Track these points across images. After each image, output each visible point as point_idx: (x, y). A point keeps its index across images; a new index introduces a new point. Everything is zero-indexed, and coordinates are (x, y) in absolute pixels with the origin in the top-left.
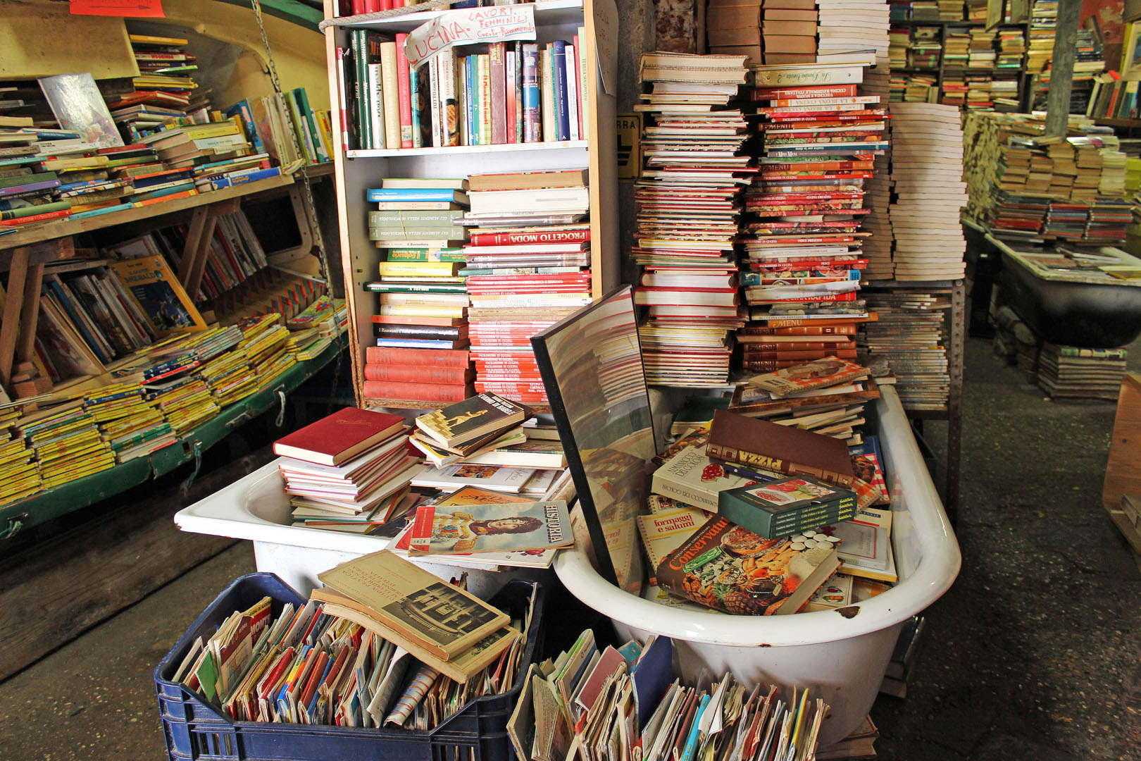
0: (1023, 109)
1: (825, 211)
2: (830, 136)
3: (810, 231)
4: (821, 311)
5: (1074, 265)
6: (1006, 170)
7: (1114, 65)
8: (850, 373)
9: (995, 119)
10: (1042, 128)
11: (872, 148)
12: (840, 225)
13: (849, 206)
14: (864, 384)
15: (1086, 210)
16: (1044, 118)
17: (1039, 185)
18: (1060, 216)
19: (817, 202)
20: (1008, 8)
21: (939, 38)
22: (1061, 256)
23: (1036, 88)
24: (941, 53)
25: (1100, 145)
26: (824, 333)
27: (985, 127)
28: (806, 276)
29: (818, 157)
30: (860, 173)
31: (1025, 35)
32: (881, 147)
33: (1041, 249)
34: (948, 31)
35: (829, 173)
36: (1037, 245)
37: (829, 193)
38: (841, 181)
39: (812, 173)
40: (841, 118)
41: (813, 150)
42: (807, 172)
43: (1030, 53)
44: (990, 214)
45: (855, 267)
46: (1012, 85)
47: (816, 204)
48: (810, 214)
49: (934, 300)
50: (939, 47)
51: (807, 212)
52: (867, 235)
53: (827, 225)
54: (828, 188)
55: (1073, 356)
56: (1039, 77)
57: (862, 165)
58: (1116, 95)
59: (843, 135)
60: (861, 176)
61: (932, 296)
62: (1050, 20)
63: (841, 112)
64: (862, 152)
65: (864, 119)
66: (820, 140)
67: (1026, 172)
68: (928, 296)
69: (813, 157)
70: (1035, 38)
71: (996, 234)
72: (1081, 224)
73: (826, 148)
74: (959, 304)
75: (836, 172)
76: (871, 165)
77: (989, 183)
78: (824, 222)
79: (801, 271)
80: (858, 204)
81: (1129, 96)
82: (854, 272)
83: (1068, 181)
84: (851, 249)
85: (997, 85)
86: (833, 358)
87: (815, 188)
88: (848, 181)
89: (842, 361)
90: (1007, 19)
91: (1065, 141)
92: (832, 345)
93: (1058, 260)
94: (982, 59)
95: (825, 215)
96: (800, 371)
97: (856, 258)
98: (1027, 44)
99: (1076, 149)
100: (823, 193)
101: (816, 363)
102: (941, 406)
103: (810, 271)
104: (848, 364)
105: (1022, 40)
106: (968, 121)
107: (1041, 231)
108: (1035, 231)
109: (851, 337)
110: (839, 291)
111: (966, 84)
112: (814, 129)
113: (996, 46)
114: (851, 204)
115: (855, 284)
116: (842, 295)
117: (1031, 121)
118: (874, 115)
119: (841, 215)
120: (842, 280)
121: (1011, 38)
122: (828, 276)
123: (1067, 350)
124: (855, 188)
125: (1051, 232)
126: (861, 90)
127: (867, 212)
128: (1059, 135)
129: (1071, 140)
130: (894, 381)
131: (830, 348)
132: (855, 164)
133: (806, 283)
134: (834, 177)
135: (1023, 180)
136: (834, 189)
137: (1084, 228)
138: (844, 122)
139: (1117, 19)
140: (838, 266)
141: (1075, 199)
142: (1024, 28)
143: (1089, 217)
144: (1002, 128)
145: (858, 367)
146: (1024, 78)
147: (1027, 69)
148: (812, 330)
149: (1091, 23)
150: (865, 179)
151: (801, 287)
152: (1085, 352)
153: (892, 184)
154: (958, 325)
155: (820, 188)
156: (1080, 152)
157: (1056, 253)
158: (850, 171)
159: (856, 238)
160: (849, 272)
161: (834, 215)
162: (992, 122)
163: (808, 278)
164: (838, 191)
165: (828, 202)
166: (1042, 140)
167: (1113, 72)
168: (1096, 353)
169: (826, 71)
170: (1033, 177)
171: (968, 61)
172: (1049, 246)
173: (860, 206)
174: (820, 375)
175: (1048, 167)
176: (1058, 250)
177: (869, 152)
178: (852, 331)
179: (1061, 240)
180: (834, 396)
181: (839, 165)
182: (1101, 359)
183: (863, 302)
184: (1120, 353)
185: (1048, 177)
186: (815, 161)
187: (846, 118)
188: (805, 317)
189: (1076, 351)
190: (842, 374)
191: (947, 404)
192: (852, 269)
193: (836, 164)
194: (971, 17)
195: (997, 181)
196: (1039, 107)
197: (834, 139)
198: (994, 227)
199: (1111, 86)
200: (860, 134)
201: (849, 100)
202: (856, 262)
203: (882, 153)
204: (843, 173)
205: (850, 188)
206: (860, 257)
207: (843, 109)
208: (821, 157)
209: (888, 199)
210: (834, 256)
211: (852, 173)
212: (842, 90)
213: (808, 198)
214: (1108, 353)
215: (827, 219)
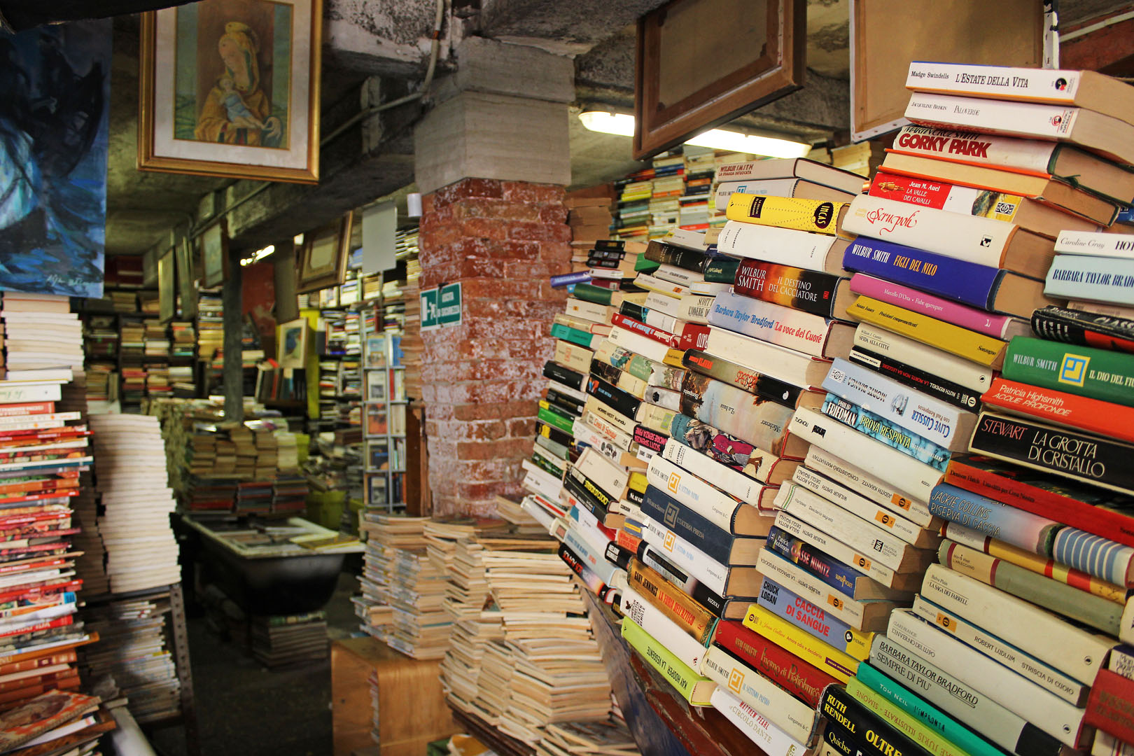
0: (201, 394)
1: (29, 534)
2: (30, 455)
3: (14, 558)
4: (34, 642)
5: (268, 540)
6: (195, 455)
7: (271, 354)
8: (78, 707)
9: (177, 405)
10: (221, 414)
11: (76, 465)
12: (48, 547)
13: (57, 527)
14: (95, 714)
15: (270, 487)
16: (222, 403)
17: (226, 466)
18: (248, 494)
19: (19, 526)
20: (179, 302)
21: (115, 327)
22: (255, 532)
23: (210, 375)
24: (118, 341)
25: (273, 428)
26: (41, 666)
27: (170, 414)
28: (12, 607)
29: (16, 478)
30: (66, 491)
31: (195, 326)
32: (85, 463)
33: (235, 526)
34: (123, 321)
35: (30, 494)
36: (231, 523)
37: (32, 515)
38: (46, 501)
39: (11, 496)
40: (40, 436)
41: (11, 471)
42: (5, 494)
43: (201, 342)
44: (185, 497)
45: (69, 589)
46: (187, 370)
47: (19, 528)
48: (12, 540)
49: (154, 606)
50: (115, 336)
51: (9, 538)
52: (79, 553)
53: (34, 549)
54: (31, 510)
55: (281, 625)
56: (211, 364)
57: (67, 483)
58: (277, 380)
59: (43, 453)
60: (66, 495)
61: (152, 602)
62: (215, 314)
63: (39, 430)
64: (66, 469)
65: (64, 436)
66: (17, 459)
67: (213, 456)
68: (147, 603)
69: (11, 478)
70: (204, 329)
71: (192, 517)
72: (267, 500)
73: (25, 469)
74: (177, 606)
75: (39, 492)
76: (76, 482)
77: (180, 467)
78: (30, 546)
79: (7, 602)
80: (66, 524)
81: (287, 381)
82: (69, 594)
83: (251, 462)
84: (62, 571)
85: (174, 371)
86: (54, 693)
87: (16, 511)
88: (53, 501)
89: (66, 694)
90: (179, 312)
91: (243, 426)
92: (50, 677)
93: (254, 537)
94: (157, 347)
95: (30, 539)
96: (17, 716)
97: (69, 579)
98: (197, 335)
99: (253, 433)
100: (25, 516)
101: (35, 702)
102: (175, 711)
103: (18, 601)
104: (73, 696)
105: (192, 331)
106: (152, 407)
107: (234, 509)
108: (227, 509)
109: (71, 664)
110: (53, 618)
111: (145, 370)
112: (10, 449)
113: (169, 335)
114: (58, 525)
115: (72, 607)
116: (56, 621)
117: (210, 407)
118: (75, 432)
119: (49, 537)
120: (55, 605)
121: (181, 328)
122: (38, 603)
123: (276, 620)
124: (62, 507)
125: (244, 510)
126: (59, 407)
127: (77, 531)
128: (237, 420)
129: (248, 424)
130: (126, 701)
131: (49, 681)
132: (59, 483)
133: (14, 614)
134: (36, 497)
135: (210, 463)
136: (38, 510)
137: (270, 502)
138: (44, 441)
139: (268, 315)
140: (49, 590)
141: (259, 477)
142: (194, 320)
143: (273, 493)
144: (186, 415)
145: (85, 697)
146: (197, 365)
147: (199, 356)
148: (26, 666)
149: (248, 318)
150: (72, 498)
151: (9, 620)
152: (292, 619)
153: (98, 496)
154: (180, 626)
155: (23, 511)
156: (258, 435)
157: (250, 529)
158: (54, 490)
159: (67, 559)
160: (63, 595)
161: (40, 537)
162: (176, 409)
163: (16, 608)
164: (42, 512)
165: (33, 525)
166: (224, 425)
167: (271, 360)
168: (301, 619)
169: (20, 389)
170: (221, 460)
171: (144, 349)
172: (242, 523)
173: (68, 525)
174: (43, 716)
175: (232, 450)
176: (252, 525)
177: (72, 469)
178: (73, 657)
179: (252, 516)
180: (64, 738)
181: (41, 485)
182: (305, 623)
183: (81, 624)
184: (320, 614)
185: (233, 459)
186: (14, 482)
187: (45, 436)
188: (16, 652)
189: (283, 620)
190: (69, 709)
191: (180, 707)
192: (65, 591)
193: (38, 484)
194: (144, 308)
195: (187, 465)
196: (215, 391)
197: (33, 458)
198: (190, 510)
199: (271, 373)
200: (62, 452)
201: (48, 417)
202: (69, 584)
203: (87, 468)
204: (46, 493)
205: (56, 507)
206: (73, 578)
207: (41, 426)
208: (20, 478)
209: (95, 512)
210: (44, 582)
211: (57, 492)
212: (40, 408)
213: (8, 522)
214: (310, 616)
215: (33, 542)
